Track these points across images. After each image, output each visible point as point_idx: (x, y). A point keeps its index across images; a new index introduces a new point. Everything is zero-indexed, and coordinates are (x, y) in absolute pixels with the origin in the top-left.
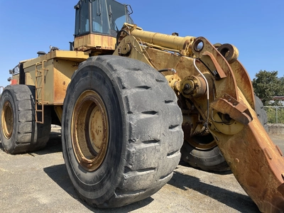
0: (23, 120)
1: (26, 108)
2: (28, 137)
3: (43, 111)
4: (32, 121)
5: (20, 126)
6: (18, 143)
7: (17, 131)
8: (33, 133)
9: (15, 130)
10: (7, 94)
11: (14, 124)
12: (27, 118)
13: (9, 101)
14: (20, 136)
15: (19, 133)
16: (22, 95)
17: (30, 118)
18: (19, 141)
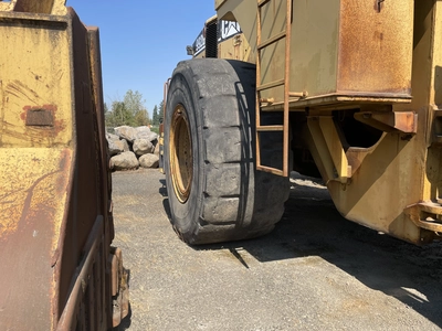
0: (217, 158)
1: (225, 121)
2: (229, 209)
3: (286, 127)
4: (241, 162)
5: (210, 176)
6: (204, 223)
7: (202, 189)
8: (243, 196)
9: (198, 187)
10: (178, 84)
11: (195, 168)
12: (226, 151)
13: (182, 104)
14: (209, 205)
15: (206, 195)
16: (214, 81)
17: (236, 152)
18: (207, 218)
